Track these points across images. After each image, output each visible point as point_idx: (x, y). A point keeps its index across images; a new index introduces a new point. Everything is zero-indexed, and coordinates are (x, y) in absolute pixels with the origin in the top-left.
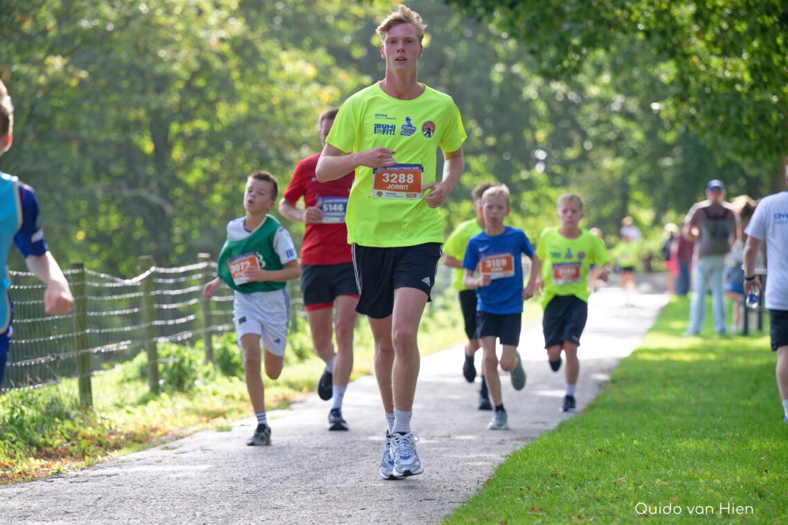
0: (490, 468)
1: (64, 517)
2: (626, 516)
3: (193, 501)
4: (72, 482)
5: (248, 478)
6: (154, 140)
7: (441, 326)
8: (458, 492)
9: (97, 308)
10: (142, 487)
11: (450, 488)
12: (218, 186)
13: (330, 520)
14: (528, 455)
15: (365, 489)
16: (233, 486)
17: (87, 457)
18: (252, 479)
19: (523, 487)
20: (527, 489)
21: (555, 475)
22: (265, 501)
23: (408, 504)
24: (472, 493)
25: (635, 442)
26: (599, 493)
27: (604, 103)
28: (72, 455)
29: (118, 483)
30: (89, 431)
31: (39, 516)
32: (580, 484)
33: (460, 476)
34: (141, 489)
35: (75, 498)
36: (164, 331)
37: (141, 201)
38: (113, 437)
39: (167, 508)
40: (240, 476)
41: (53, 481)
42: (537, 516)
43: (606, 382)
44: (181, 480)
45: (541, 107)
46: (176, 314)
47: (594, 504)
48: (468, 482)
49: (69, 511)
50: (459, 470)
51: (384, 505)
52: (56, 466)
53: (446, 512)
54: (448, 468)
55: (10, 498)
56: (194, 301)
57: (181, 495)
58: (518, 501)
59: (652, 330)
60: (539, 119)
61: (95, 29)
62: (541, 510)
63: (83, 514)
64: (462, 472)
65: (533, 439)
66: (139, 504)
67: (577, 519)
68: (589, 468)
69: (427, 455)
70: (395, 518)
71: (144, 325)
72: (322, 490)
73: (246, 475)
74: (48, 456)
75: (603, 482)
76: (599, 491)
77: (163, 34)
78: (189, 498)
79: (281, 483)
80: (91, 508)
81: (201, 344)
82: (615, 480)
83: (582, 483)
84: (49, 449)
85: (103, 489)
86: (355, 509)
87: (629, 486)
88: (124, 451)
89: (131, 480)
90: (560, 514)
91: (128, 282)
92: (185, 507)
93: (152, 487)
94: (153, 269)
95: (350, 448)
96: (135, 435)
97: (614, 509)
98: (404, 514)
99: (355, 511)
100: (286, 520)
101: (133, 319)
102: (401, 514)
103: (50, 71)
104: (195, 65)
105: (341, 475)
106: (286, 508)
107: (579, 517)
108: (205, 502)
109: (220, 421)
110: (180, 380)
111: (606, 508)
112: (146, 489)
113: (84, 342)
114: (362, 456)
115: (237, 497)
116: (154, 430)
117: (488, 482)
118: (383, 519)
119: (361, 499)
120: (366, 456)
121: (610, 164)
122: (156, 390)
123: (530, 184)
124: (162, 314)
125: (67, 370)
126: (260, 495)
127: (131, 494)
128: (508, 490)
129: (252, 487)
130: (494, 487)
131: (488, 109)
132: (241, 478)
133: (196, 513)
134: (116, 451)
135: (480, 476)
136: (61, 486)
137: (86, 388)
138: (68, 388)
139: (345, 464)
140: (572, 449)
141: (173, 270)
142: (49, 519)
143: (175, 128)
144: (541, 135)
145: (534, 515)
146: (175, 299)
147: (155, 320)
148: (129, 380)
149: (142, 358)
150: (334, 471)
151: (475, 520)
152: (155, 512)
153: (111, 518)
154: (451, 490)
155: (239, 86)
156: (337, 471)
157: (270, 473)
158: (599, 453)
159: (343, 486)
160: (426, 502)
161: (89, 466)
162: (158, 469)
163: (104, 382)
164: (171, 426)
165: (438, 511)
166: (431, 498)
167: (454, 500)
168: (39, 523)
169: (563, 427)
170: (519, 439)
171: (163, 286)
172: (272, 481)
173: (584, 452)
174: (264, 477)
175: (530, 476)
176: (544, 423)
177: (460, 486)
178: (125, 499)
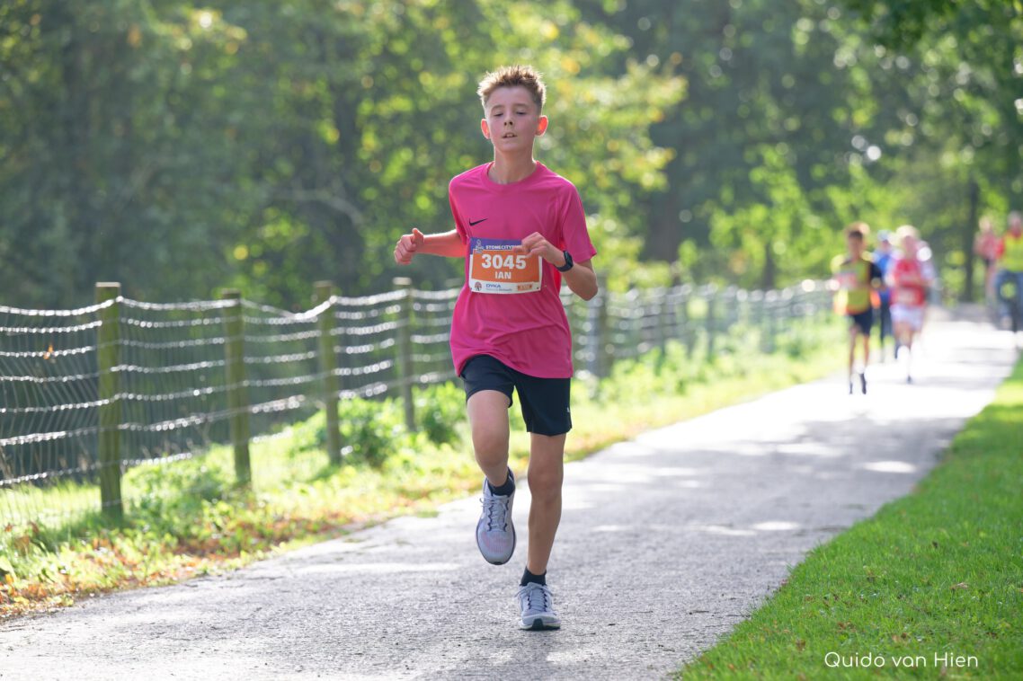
0: (785, 569)
1: (210, 635)
2: (967, 635)
3: (384, 613)
4: (222, 587)
5: (458, 581)
6: (338, 125)
7: (723, 375)
8: (741, 601)
9: (263, 350)
10: (315, 593)
11: (730, 596)
12: (427, 186)
13: (567, 640)
14: (836, 552)
15: (615, 597)
16: (439, 592)
17: (243, 553)
18: (463, 583)
19: (829, 595)
20: (833, 598)
21: (871, 580)
22: (480, 613)
23: (672, 617)
24: (759, 604)
25: (982, 535)
26: (931, 604)
27: (946, 73)
28: (223, 550)
29: (284, 588)
30: (248, 516)
31: (177, 634)
32: (905, 591)
33: (745, 579)
34: (314, 597)
35: (225, 609)
36: (349, 383)
37: (319, 208)
38: (280, 526)
39: (349, 623)
40: (448, 579)
41: (196, 586)
42: (846, 634)
43: (945, 451)
44: (369, 585)
45: (860, 78)
46: (367, 359)
47: (924, 619)
48: (754, 587)
49: (217, 626)
50: (743, 572)
51: (639, 618)
52: (203, 564)
53: (724, 629)
54: (728, 569)
55: (139, 608)
56: (389, 343)
57: (369, 605)
58: (822, 614)
59: (1008, 380)
60: (861, 96)
62: (852, 626)
63: (235, 631)
64: (746, 574)
65: (844, 529)
66: (311, 617)
67: (900, 640)
68: (919, 568)
69: (700, 551)
70: (655, 638)
71: (322, 376)
72: (557, 598)
73: (456, 578)
74: (192, 551)
75: (936, 589)
76: (932, 601)
78: (379, 608)
79: (503, 588)
80: (247, 623)
81: (398, 399)
82: (954, 586)
83: (908, 589)
84: (193, 543)
85: (263, 596)
86: (601, 624)
87: (971, 594)
88: (294, 543)
89: (302, 584)
90: (877, 634)
91: (299, 317)
92: (373, 621)
93: (329, 594)
94: (333, 299)
95: (598, 541)
96: (309, 522)
97: (951, 626)
98: (668, 631)
99: (601, 627)
100: (508, 639)
101: (311, 366)
102: (662, 632)
103: (196, 31)
104: (393, 24)
105: (584, 578)
106: (508, 623)
107: (904, 636)
108: (400, 615)
109: (423, 504)
110: (372, 451)
111: (938, 623)
112: (320, 596)
113: (242, 398)
114: (613, 551)
115: (443, 607)
116: (336, 516)
117: (783, 589)
118: (639, 638)
119: (610, 611)
120: (618, 552)
121: (955, 159)
122: (337, 461)
124: (346, 361)
125: (219, 433)
126: (473, 605)
127: (301, 603)
128: (809, 599)
129: (463, 595)
130: (789, 595)
131: (788, 81)
132: (449, 582)
133: (388, 629)
134: (282, 544)
135: (772, 580)
136: (208, 593)
137: (243, 461)
138: (220, 459)
139: (589, 564)
140: (897, 543)
141: (361, 301)
142: (190, 637)
143: (366, 108)
144: (861, 116)
145: (842, 633)
146: (364, 340)
147: (336, 367)
148: (302, 450)
149: (319, 420)
150: (575, 572)
151: (763, 640)
152: (332, 628)
153: (273, 636)
154: (732, 599)
155: (453, 50)
156: (579, 573)
157: (487, 575)
158: (933, 549)
159: (586, 593)
160: (697, 615)
161: (248, 565)
162: (339, 569)
163: (268, 451)
164: (359, 512)
165: (713, 628)
166: (703, 609)
167: (735, 612)
168: (177, 642)
169: (885, 513)
170: (825, 529)
171: (348, 323)
172: (490, 586)
173: (912, 547)
174: (480, 581)
175: (837, 580)
176: (860, 507)
177: (743, 594)
178: (293, 610)
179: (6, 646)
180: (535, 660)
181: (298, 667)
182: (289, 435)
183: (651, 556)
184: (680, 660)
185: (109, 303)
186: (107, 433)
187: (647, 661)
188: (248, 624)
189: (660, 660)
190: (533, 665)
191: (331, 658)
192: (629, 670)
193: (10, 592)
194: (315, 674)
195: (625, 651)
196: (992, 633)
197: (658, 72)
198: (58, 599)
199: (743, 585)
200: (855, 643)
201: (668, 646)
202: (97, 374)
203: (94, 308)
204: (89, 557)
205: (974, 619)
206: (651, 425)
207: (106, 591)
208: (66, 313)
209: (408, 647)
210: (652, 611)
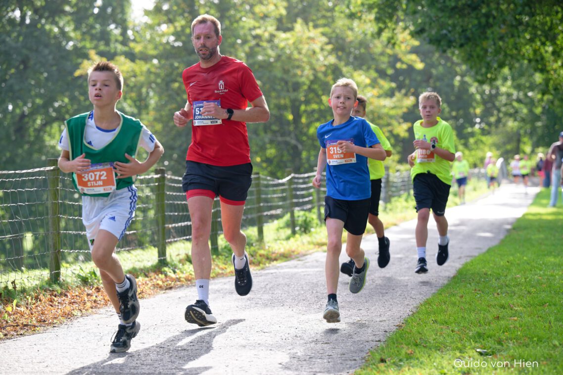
2: (520, 294)
3: (312, 286)
6: (293, 113)
8: (439, 282)
9: (267, 194)
10: (287, 278)
14: (473, 264)
19: (471, 280)
21: (486, 274)
24: (446, 282)
25: (525, 258)
26: (507, 283)
27: (509, 95)
29: (276, 277)
30: (262, 252)
32: (498, 278)
34: (287, 280)
36: (298, 205)
37: (287, 143)
38: (274, 255)
39: (300, 289)
42: (477, 293)
44: (306, 276)
45: (478, 97)
46: (303, 196)
47: (505, 288)
48: (444, 277)
53: (433, 291)
56: (312, 190)
57: (307, 283)
59: (532, 204)
60: (478, 103)
61: (264, 61)
62: (479, 290)
65: (475, 256)
66: (286, 287)
68: (503, 270)
70: (409, 294)
71: (288, 202)
75: (509, 277)
76: (508, 281)
77: (297, 63)
78: (310, 284)
81: (315, 210)
82: (515, 276)
85: (269, 280)
87: (522, 279)
88: (279, 262)
89: (282, 275)
91: (280, 181)
93: (292, 279)
98: (413, 292)
99: (389, 290)
101: (283, 199)
104: (312, 78)
107: (498, 294)
108: (318, 286)
110: (306, 228)
111: (511, 289)
112: (289, 280)
113: (260, 210)
116: (293, 252)
117: (454, 277)
118: (403, 294)
121: (511, 124)
122: (294, 233)
123: (472, 134)
124: (297, 197)
125: (251, 223)
127: (283, 282)
128: (463, 281)
137: (261, 232)
138: (253, 231)
140: (494, 261)
141: (302, 176)
143: (303, 108)
144: (478, 111)
146: (303, 189)
147: (294, 199)
148: (281, 228)
149: (287, 217)
151: (448, 295)
152: (294, 291)
153: (273, 293)
158: (507, 263)
161: (263, 269)
162: (295, 270)
163: (270, 228)
164: (301, 250)
165: (429, 291)
169: (489, 250)
170: (468, 256)
171: (297, 183)
173: (500, 263)
176: (480, 249)
177: (440, 279)
178: (279, 284)
181: (282, 305)
182: (276, 223)
183: (406, 266)
184: (418, 302)
187: (406, 303)
188: (264, 290)
189: (411, 302)
191: (293, 301)
193: (178, 278)
194: (288, 307)
196: (529, 293)
197: (406, 95)
200: (481, 296)
201: (414, 297)
205: (523, 288)
209: (321, 297)
210: (407, 285)
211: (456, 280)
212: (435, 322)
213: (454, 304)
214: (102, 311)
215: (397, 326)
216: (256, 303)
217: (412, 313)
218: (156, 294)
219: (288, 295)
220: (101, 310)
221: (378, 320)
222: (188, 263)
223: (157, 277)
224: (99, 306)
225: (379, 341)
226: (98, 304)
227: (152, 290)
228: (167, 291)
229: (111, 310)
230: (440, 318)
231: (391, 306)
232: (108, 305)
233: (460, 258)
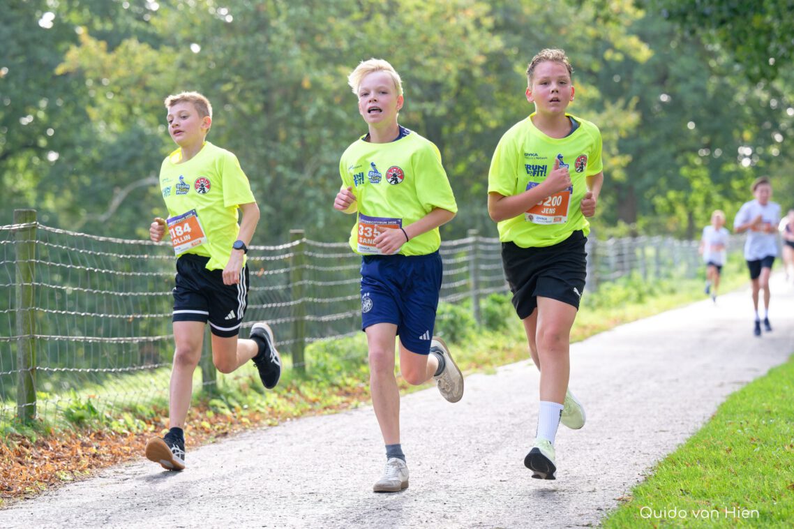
0: (713, 406)
3: (468, 431)
5: (513, 412)
8: (688, 425)
10: (425, 419)
11: (681, 422)
13: (582, 447)
14: (745, 396)
15: (610, 422)
16: (501, 419)
18: (516, 413)
19: (742, 422)
20: (746, 423)
21: (769, 412)
23: (646, 434)
24: (700, 426)
34: (425, 421)
39: (447, 436)
40: (506, 411)
42: (756, 445)
45: (748, 111)
48: (695, 417)
49: (366, 438)
50: (687, 408)
51: (626, 435)
52: (354, 402)
53: (679, 442)
54: (678, 406)
56: (465, 269)
57: (459, 426)
58: (740, 432)
60: (746, 121)
62: (759, 440)
64: (690, 409)
65: (748, 383)
66: (424, 433)
67: (788, 449)
73: (511, 410)
74: (347, 394)
78: (465, 428)
81: (470, 303)
84: (348, 389)
90: (775, 444)
98: (644, 443)
99: (602, 440)
102: (641, 443)
107: (791, 446)
108: (478, 432)
112: (429, 420)
114: (606, 395)
115: (504, 427)
117: (713, 417)
118: (626, 447)
119: (608, 430)
120: (610, 395)
128: (730, 423)
129: (517, 420)
132: (507, 413)
133: (472, 440)
135: (705, 412)
140: (782, 390)
142: (350, 444)
144: (748, 135)
145: (753, 444)
160: (661, 433)
165: (673, 440)
166: (665, 429)
167: (685, 432)
168: (343, 448)
170: (735, 383)
172: (533, 416)
174: (526, 412)
175: (748, 412)
176: (756, 370)
177: (689, 421)
178: (412, 428)
179: (238, 449)
180: (564, 459)
181: (418, 463)
183: (630, 398)
184: (653, 460)
185: (297, 242)
186: (296, 322)
187: (633, 461)
189: (641, 459)
190: (562, 462)
191: (438, 457)
192: (622, 466)
193: (238, 417)
195: (618, 454)
198: (269, 422)
199: (688, 415)
201: (646, 451)
202: (290, 286)
203: (288, 245)
204: (285, 397)
206: (622, 321)
207: (297, 417)
208: (272, 248)
209: (485, 451)
210: (633, 431)
211: (718, 421)
212: (685, 492)
213: (717, 463)
214: (108, 472)
215: (619, 500)
216: (373, 461)
217: (643, 477)
218: (199, 443)
219: (427, 447)
220: (107, 470)
221: (585, 489)
222: (253, 392)
223: (201, 416)
224: (102, 464)
225: (587, 526)
226: (101, 460)
227: (193, 437)
228: (219, 439)
229: (123, 470)
230: (695, 486)
231: (607, 467)
232: (119, 462)
233: (721, 385)
